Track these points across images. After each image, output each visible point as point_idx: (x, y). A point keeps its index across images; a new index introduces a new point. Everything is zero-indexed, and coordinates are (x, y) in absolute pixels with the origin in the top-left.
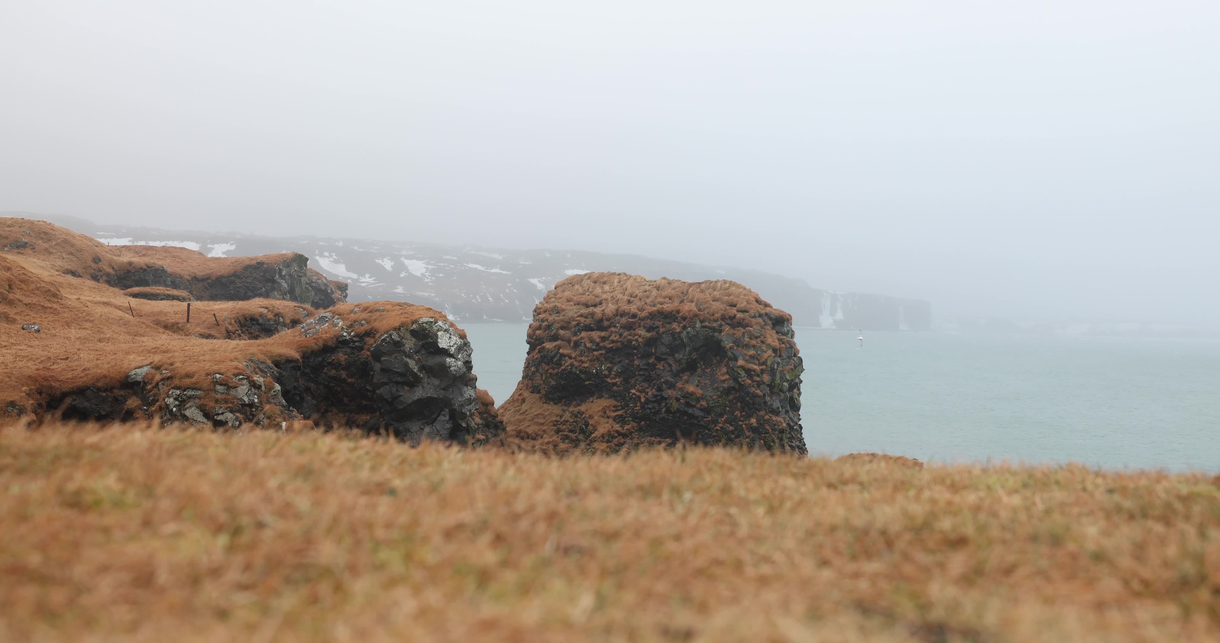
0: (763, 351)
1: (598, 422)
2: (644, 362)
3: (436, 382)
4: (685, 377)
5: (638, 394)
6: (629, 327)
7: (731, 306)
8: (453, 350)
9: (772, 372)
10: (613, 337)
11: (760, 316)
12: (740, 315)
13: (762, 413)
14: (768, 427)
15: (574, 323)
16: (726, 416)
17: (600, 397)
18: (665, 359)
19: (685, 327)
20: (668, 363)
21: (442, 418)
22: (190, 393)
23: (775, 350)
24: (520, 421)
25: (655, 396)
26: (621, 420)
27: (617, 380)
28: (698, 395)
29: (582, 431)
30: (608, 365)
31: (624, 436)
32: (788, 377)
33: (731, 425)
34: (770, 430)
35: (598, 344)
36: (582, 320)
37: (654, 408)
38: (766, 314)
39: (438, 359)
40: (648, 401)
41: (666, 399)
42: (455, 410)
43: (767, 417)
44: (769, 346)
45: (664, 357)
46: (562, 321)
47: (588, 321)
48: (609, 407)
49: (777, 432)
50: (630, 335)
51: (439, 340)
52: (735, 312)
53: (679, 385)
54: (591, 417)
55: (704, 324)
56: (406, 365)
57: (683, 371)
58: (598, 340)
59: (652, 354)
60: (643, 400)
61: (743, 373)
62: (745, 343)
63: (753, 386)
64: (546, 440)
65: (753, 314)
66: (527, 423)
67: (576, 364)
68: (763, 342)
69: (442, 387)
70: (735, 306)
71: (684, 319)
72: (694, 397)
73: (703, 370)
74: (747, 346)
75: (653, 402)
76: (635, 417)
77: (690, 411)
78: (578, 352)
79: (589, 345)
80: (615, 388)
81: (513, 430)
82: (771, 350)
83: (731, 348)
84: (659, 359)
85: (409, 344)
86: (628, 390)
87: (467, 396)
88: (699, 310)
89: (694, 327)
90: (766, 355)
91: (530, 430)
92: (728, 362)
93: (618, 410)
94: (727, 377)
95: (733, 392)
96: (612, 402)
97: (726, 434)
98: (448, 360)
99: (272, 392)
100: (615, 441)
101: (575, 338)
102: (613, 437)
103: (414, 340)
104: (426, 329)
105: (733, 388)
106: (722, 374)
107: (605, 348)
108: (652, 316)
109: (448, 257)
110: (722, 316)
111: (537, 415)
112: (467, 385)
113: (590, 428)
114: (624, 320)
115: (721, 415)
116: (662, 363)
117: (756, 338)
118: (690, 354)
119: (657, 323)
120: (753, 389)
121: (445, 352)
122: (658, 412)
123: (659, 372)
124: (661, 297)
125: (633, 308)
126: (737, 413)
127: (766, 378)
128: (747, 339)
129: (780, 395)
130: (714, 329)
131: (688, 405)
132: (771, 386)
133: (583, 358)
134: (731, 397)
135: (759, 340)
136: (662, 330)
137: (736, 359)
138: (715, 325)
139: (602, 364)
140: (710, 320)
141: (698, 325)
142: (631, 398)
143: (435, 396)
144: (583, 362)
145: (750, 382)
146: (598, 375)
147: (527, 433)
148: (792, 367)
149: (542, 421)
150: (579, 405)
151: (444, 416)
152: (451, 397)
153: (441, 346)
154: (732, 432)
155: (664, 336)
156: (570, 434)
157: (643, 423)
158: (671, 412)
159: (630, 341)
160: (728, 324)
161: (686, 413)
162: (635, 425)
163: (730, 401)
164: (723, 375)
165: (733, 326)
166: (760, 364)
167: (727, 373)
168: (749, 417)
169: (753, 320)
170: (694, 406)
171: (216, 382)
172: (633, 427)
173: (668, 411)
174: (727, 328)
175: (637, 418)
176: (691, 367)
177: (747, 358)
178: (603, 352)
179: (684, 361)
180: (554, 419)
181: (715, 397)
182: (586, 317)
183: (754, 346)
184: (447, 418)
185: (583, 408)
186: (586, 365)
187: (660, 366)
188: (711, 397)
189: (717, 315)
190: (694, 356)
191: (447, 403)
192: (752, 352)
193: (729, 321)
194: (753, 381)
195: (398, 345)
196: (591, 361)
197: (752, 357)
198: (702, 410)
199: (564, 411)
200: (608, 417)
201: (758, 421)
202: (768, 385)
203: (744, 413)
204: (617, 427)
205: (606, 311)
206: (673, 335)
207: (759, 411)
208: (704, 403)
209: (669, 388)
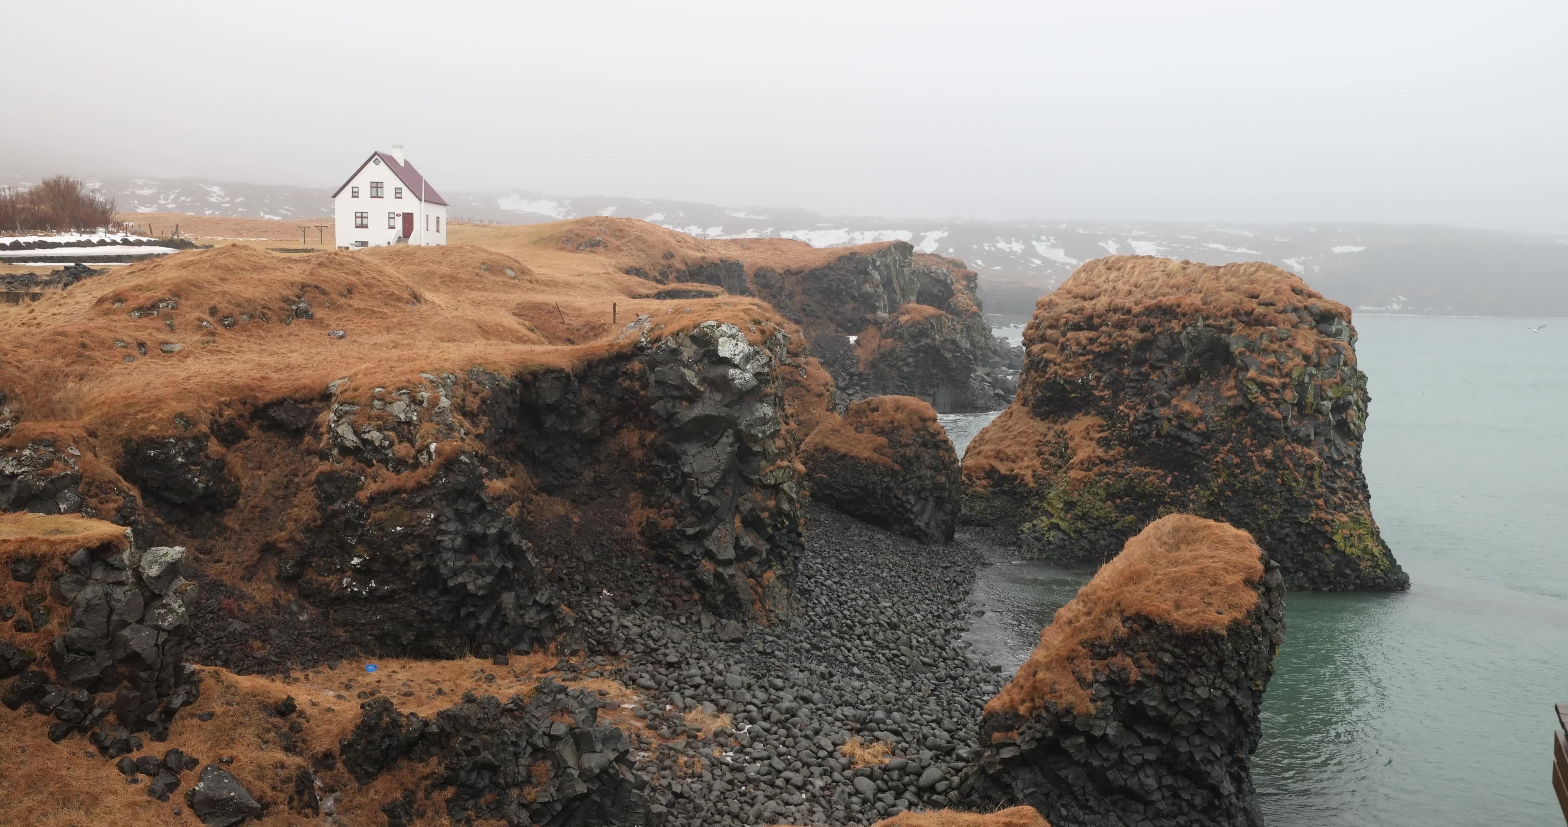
0: (1288, 358)
1: (1078, 445)
2: (1135, 370)
3: (718, 397)
4: (1184, 392)
5: (1126, 411)
6: (1121, 326)
7: (1252, 297)
8: (737, 360)
9: (1301, 387)
10: (1102, 340)
11: (1295, 310)
12: (1261, 310)
13: (1282, 442)
14: (1288, 461)
15: (1063, 321)
16: (1230, 444)
17: (1087, 413)
18: (1161, 368)
19: (1184, 327)
20: (1164, 373)
21: (724, 440)
22: (346, 408)
23: (1306, 358)
24: (1002, 439)
25: (1146, 414)
26: (1105, 443)
27: (1106, 392)
28: (1195, 416)
29: (1062, 456)
30: (1097, 374)
31: (1108, 463)
32: (1330, 394)
33: (1237, 456)
34: (1291, 466)
35: (1085, 348)
36: (1071, 316)
37: (1143, 429)
38: (1306, 308)
39: (720, 370)
40: (1137, 421)
41: (1157, 419)
42: (741, 431)
43: (1288, 448)
44: (1298, 351)
45: (1159, 364)
46: (1051, 318)
47: (1077, 318)
48: (1093, 426)
49: (1302, 469)
50: (1120, 336)
51: (720, 348)
52: (1255, 305)
53: (1174, 402)
54: (1072, 438)
55: (1207, 322)
56: (683, 376)
57: (1182, 383)
58: (1084, 342)
59: (1146, 361)
60: (1131, 419)
61: (1254, 388)
62: (1262, 347)
63: (1269, 405)
64: (1026, 464)
65: (1281, 309)
66: (1008, 442)
67: (1060, 371)
68: (1290, 346)
69: (725, 402)
70: (1256, 297)
71: (1184, 315)
72: (1188, 418)
73: (1208, 383)
74: (1265, 351)
75: (1144, 422)
76: (1122, 442)
77: (1184, 436)
78: (1063, 357)
79: (1074, 348)
80: (1103, 403)
81: (992, 450)
82: (1300, 357)
83: (1241, 354)
84: (1154, 368)
85: (689, 352)
86: (1115, 406)
87: (759, 414)
88: (1204, 304)
89: (1195, 326)
90: (1291, 364)
91: (1009, 451)
92: (1237, 371)
93: (1103, 431)
94: (1235, 392)
95: (1242, 413)
96: (1099, 420)
97: (1228, 468)
98: (731, 371)
99: (436, 409)
100: (1096, 469)
101: (1062, 340)
102: (1094, 464)
103: (694, 347)
104: (707, 334)
105: (1241, 408)
106: (1228, 389)
107: (1093, 352)
108: (1149, 311)
109: (1186, 237)
110: (1234, 310)
111: (1020, 433)
112: (761, 401)
113: (1069, 451)
114: (1116, 317)
115: (1224, 443)
116: (1158, 372)
117: (1282, 340)
118: (1190, 360)
119: (1153, 321)
120: (1268, 410)
121: (727, 362)
122: (1148, 436)
123: (1152, 384)
124: (1167, 286)
125: (1129, 303)
126: (1247, 441)
127: (1290, 395)
128: (1265, 342)
129: (1316, 418)
130: (1221, 329)
131: (1182, 427)
132: (1300, 406)
133: (1068, 365)
134: (1239, 419)
135: (1284, 343)
136: (1158, 330)
137: (1246, 369)
138: (1222, 322)
139: (1089, 372)
140: (1216, 316)
141: (1200, 323)
142: (1119, 416)
143: (714, 414)
144: (1068, 370)
145: (1263, 399)
146: (1084, 385)
147: (1005, 453)
148: (1338, 380)
149: (1024, 440)
150: (1065, 422)
151: (727, 437)
152: (736, 415)
153: (721, 354)
154: (1237, 466)
155: (1161, 337)
156: (1051, 458)
157: (1131, 448)
158: (1162, 437)
159: (1120, 344)
160: (1243, 322)
161: (1178, 438)
162: (1122, 450)
163: (1237, 425)
164: (1231, 389)
165: (1248, 324)
166: (1282, 376)
167: (1236, 387)
168: (1262, 446)
169: (1282, 316)
170: (1189, 430)
171: (373, 397)
172: (1119, 453)
173: (1158, 435)
174: (1239, 327)
175: (1124, 442)
176: (1192, 378)
177: (1264, 367)
178: (1091, 357)
179: (1183, 371)
180: (1037, 438)
181: (1217, 419)
182: (1075, 314)
183: (1275, 352)
184: (731, 439)
185: (1066, 427)
186: (1070, 373)
187: (1154, 377)
188: (1212, 418)
189: (1225, 310)
190: (1196, 364)
191: (731, 423)
192: (1271, 359)
193: (1244, 318)
194: (1269, 399)
195: (675, 352)
196: (1076, 368)
197: (1271, 366)
198: (1201, 434)
199: (1049, 429)
200: (1091, 439)
201: (1275, 452)
202: (1293, 405)
203: (1255, 441)
204: (1100, 452)
205: (1097, 307)
206: (1171, 335)
207: (1277, 439)
208: (1201, 426)
209: (1163, 405)
